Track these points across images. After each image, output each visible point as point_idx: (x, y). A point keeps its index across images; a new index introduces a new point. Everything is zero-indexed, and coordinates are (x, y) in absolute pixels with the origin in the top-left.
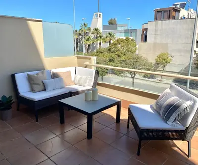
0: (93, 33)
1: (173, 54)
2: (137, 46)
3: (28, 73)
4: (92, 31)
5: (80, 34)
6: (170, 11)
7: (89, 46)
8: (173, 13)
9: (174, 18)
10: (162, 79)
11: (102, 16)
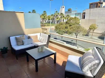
0: (60, 15)
1: (98, 24)
2: (80, 21)
3: (16, 36)
4: (60, 14)
5: (54, 16)
6: (97, 3)
7: (58, 21)
8: (99, 5)
9: (99, 7)
10: (92, 37)
11: (64, 7)
